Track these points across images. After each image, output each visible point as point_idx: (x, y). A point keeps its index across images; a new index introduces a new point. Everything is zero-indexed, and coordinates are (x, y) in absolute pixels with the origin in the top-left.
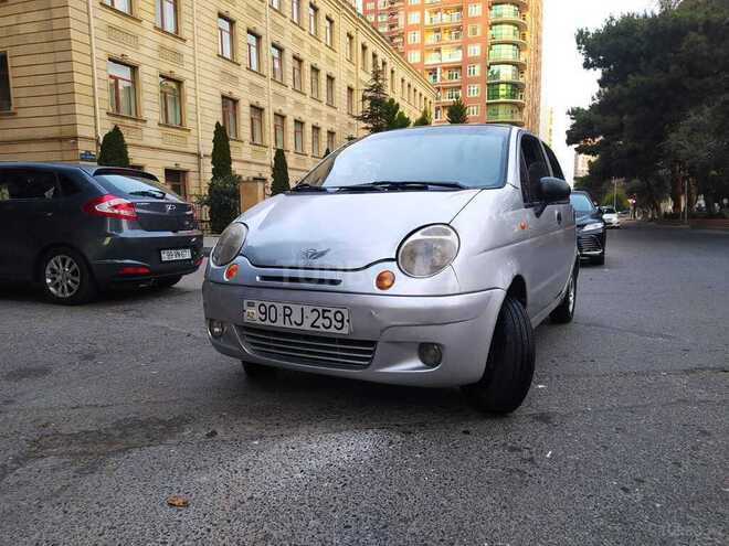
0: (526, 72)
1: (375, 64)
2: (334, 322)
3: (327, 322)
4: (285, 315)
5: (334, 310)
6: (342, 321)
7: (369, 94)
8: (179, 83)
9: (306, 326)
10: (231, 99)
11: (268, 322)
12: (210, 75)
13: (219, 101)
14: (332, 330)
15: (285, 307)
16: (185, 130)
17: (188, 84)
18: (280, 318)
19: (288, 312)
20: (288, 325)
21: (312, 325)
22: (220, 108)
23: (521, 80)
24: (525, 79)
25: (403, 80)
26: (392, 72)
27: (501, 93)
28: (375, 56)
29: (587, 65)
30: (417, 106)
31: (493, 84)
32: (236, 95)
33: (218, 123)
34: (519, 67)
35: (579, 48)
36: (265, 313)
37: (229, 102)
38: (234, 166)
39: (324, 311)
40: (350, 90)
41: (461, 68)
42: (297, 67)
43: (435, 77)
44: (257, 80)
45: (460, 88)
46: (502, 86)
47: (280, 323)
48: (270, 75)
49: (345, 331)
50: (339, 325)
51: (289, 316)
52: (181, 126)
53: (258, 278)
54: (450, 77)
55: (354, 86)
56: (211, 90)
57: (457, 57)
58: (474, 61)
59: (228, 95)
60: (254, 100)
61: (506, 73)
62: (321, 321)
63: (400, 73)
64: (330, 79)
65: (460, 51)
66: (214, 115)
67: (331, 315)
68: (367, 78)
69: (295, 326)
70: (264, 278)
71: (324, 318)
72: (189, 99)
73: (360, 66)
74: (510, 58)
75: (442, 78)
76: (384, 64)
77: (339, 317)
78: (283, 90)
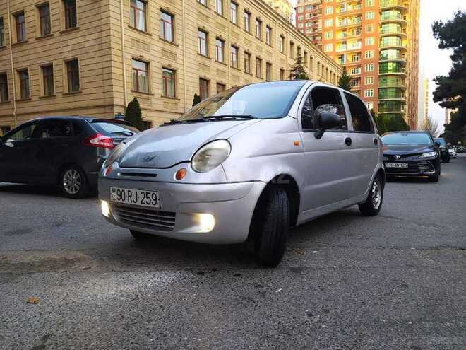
0: (406, 54)
1: (299, 54)
2: (152, 200)
3: (148, 201)
4: (129, 196)
5: (152, 193)
6: (156, 200)
7: (294, 73)
8: (174, 71)
9: (138, 203)
10: (206, 80)
11: (121, 201)
12: (194, 67)
13: (198, 81)
14: (151, 205)
15: (129, 191)
16: (177, 99)
17: (179, 72)
18: (127, 198)
19: (130, 194)
20: (130, 203)
21: (141, 203)
22: (198, 86)
23: (403, 59)
24: (407, 58)
25: (318, 63)
26: (311, 58)
27: (389, 68)
28: (299, 48)
29: (442, 46)
30: (329, 79)
31: (383, 63)
32: (208, 77)
33: (196, 94)
34: (401, 51)
35: (435, 35)
36: (120, 195)
37: (204, 82)
39: (147, 193)
40: (282, 71)
41: (360, 53)
42: (247, 58)
43: (343, 60)
44: (221, 67)
45: (360, 66)
46: (390, 64)
47: (126, 202)
48: (230, 63)
49: (157, 206)
50: (154, 202)
51: (131, 196)
52: (175, 97)
53: (119, 174)
54: (353, 59)
55: (285, 68)
56: (193, 75)
57: (358, 46)
58: (370, 48)
59: (204, 77)
60: (219, 80)
61: (392, 55)
62: (145, 199)
63: (317, 58)
64: (269, 64)
65: (360, 43)
66: (195, 89)
67: (150, 196)
68: (293, 63)
69: (133, 203)
70: (123, 174)
71: (147, 198)
72: (180, 81)
73: (289, 55)
74: (395, 45)
75: (347, 61)
76: (305, 53)
77: (154, 198)
78: (238, 73)
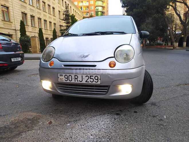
0: (105, 9)
1: (66, 5)
2: (95, 80)
3: (92, 80)
4: (75, 78)
5: (94, 76)
6: (98, 79)
7: (65, 13)
8: (8, 8)
9: (84, 82)
10: (24, 13)
11: (68, 81)
12: (18, 6)
13: (21, 14)
14: (94, 83)
15: (75, 76)
16: (11, 22)
17: (10, 8)
19: (76, 77)
20: (76, 82)
21: (86, 82)
22: (21, 16)
23: (104, 11)
24: (105, 11)
25: (74, 10)
26: (71, 7)
27: (99, 14)
28: (65, 2)
29: (123, 7)
30: (78, 17)
31: (97, 12)
32: (26, 12)
33: (21, 20)
34: (103, 7)
35: (121, 2)
36: (67, 78)
37: (24, 14)
38: (27, 33)
39: (90, 76)
40: (59, 12)
41: (88, 7)
42: (44, 4)
43: (82, 9)
44: (32, 8)
45: (88, 12)
46: (99, 12)
47: (73, 81)
48: (36, 7)
49: (99, 83)
50: (97, 81)
51: (77, 79)
52: (9, 21)
53: (63, 66)
54: (86, 9)
55: (60, 11)
56: (18, 11)
57: (87, 4)
58: (92, 5)
60: (31, 14)
61: (100, 9)
62: (89, 79)
63: (73, 8)
64: (53, 8)
65: (88, 3)
66: (20, 18)
67: (93, 78)
68: (64, 9)
69: (79, 82)
70: (65, 66)
71: (91, 79)
72: (11, 13)
73: (61, 6)
74: (101, 5)
75: (84, 10)
76: (68, 5)
77: (96, 78)
78: (40, 11)
